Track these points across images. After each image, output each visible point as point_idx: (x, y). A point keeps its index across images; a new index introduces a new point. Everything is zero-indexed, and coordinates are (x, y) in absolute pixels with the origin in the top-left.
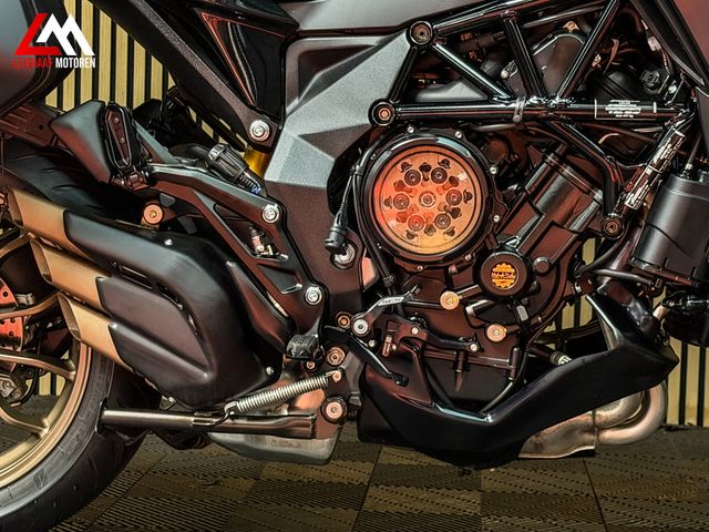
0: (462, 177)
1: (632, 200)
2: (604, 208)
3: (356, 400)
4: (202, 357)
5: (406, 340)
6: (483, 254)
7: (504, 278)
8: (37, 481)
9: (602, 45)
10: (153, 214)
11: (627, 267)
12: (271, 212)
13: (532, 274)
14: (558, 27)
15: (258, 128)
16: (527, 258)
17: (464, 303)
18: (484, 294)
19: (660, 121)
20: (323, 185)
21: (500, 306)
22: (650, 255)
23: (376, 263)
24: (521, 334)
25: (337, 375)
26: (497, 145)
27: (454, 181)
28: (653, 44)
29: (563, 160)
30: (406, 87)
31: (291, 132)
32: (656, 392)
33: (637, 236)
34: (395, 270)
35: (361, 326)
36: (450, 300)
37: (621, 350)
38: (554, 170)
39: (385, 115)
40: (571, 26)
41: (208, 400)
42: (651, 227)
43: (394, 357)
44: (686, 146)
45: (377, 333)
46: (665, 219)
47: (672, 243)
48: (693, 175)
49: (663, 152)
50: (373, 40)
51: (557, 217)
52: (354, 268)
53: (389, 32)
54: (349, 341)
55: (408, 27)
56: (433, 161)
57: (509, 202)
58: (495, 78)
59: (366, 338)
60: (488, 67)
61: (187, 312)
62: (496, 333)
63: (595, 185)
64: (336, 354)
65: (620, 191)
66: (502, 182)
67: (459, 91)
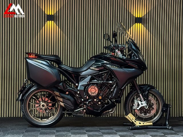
0: (96, 88)
1: (112, 90)
2: (109, 91)
3: (87, 110)
4: (73, 106)
5: (91, 104)
6: (98, 96)
7: (100, 98)
8: (55, 120)
9: (108, 76)
10: (67, 93)
11: (111, 96)
12: (78, 92)
13: (103, 97)
14: (104, 75)
15: (77, 84)
16: (102, 96)
17: (96, 100)
18: (98, 99)
19: (114, 83)
20: (83, 89)
21: (100, 100)
22: (113, 95)
23: (88, 97)
24: (102, 103)
25: (85, 107)
26: (99, 85)
27: (96, 89)
28: (113, 76)
29: (105, 87)
30: (91, 80)
31: (80, 84)
32: (114, 108)
33: (112, 93)
34: (90, 97)
35: (87, 103)
36: (95, 100)
37: (111, 104)
38: (104, 88)
39: (89, 83)
40: (106, 75)
41: (73, 110)
42: (113, 93)
43: (90, 106)
44: (116, 85)
45: (89, 103)
46: (115, 92)
47: (115, 94)
48: (117, 88)
49: (114, 86)
50: (87, 76)
51: (105, 92)
52: (86, 97)
53: (89, 75)
54: (86, 104)
55: (91, 75)
56: (94, 87)
57: (100, 91)
58: (99, 79)
59: (88, 104)
60: (98, 78)
61: (71, 102)
62: (100, 103)
63: (108, 89)
64: (85, 106)
65: (111, 89)
66: (100, 89)
67: (96, 80)
